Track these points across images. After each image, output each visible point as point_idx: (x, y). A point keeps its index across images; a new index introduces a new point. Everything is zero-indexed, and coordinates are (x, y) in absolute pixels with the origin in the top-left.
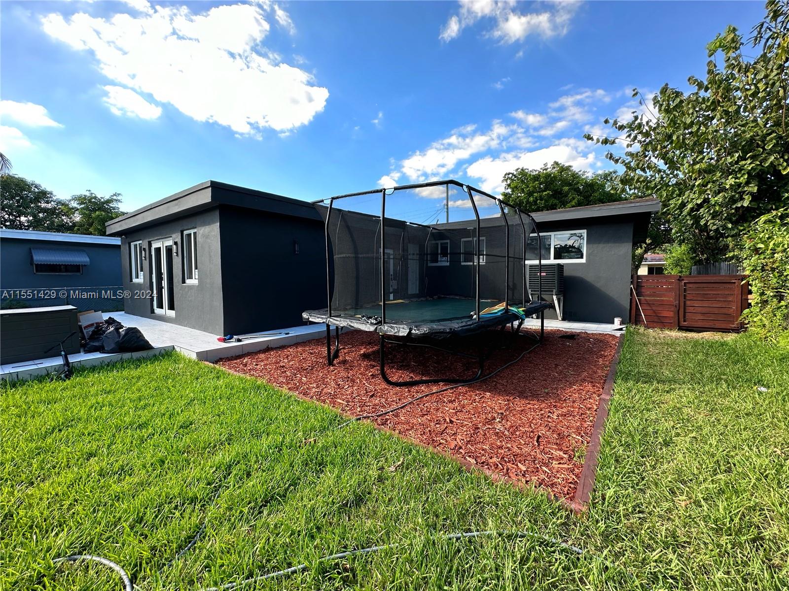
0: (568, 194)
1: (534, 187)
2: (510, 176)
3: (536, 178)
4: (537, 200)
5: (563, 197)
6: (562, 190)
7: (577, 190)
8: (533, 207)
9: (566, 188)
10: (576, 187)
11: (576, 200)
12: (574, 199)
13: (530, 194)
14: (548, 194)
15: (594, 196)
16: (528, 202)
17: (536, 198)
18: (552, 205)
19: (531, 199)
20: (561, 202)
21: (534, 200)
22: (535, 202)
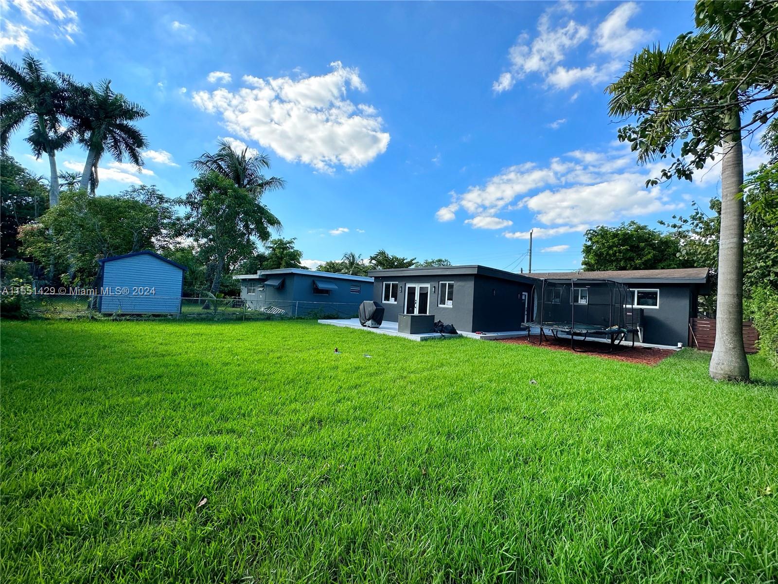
0: (645, 248)
1: (614, 242)
2: (592, 232)
3: (615, 235)
4: (616, 253)
5: (640, 251)
6: (638, 246)
7: (652, 246)
8: (612, 258)
9: (642, 245)
10: (651, 243)
11: (651, 254)
12: (649, 253)
13: (610, 248)
14: (626, 248)
15: (668, 251)
16: (608, 254)
17: (615, 251)
18: (629, 257)
19: (611, 252)
20: (637, 255)
21: (613, 253)
22: (614, 254)
